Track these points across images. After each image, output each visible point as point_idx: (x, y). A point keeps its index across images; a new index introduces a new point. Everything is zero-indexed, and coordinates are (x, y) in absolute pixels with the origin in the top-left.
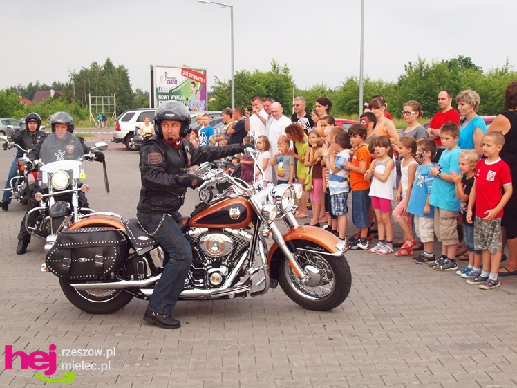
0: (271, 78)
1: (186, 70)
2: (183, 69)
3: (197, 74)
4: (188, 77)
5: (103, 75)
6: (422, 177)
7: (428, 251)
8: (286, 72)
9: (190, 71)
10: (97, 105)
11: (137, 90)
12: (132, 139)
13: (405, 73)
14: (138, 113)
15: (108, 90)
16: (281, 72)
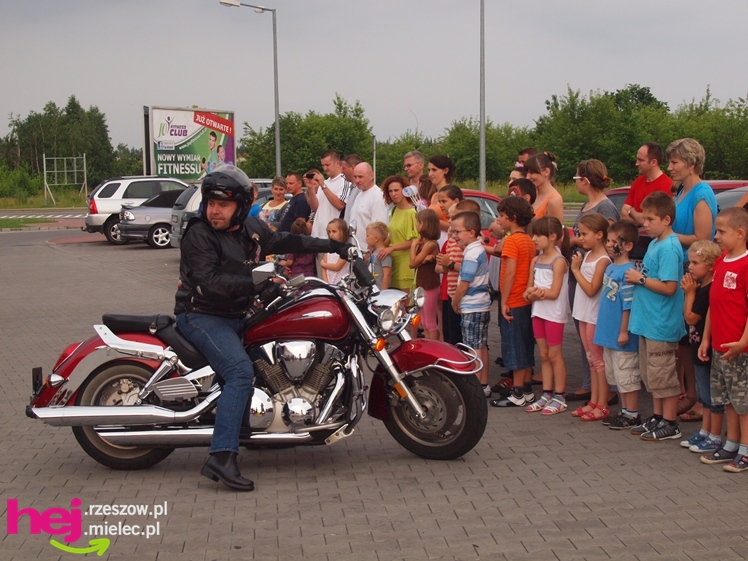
0: (334, 125)
1: (201, 113)
2: (197, 113)
3: (219, 120)
4: (205, 125)
5: (64, 123)
6: (615, 284)
7: (630, 407)
8: (358, 115)
9: (208, 114)
10: (56, 171)
11: (120, 147)
12: (115, 226)
13: (547, 113)
14: (125, 184)
15: (73, 148)
16: (350, 114)
